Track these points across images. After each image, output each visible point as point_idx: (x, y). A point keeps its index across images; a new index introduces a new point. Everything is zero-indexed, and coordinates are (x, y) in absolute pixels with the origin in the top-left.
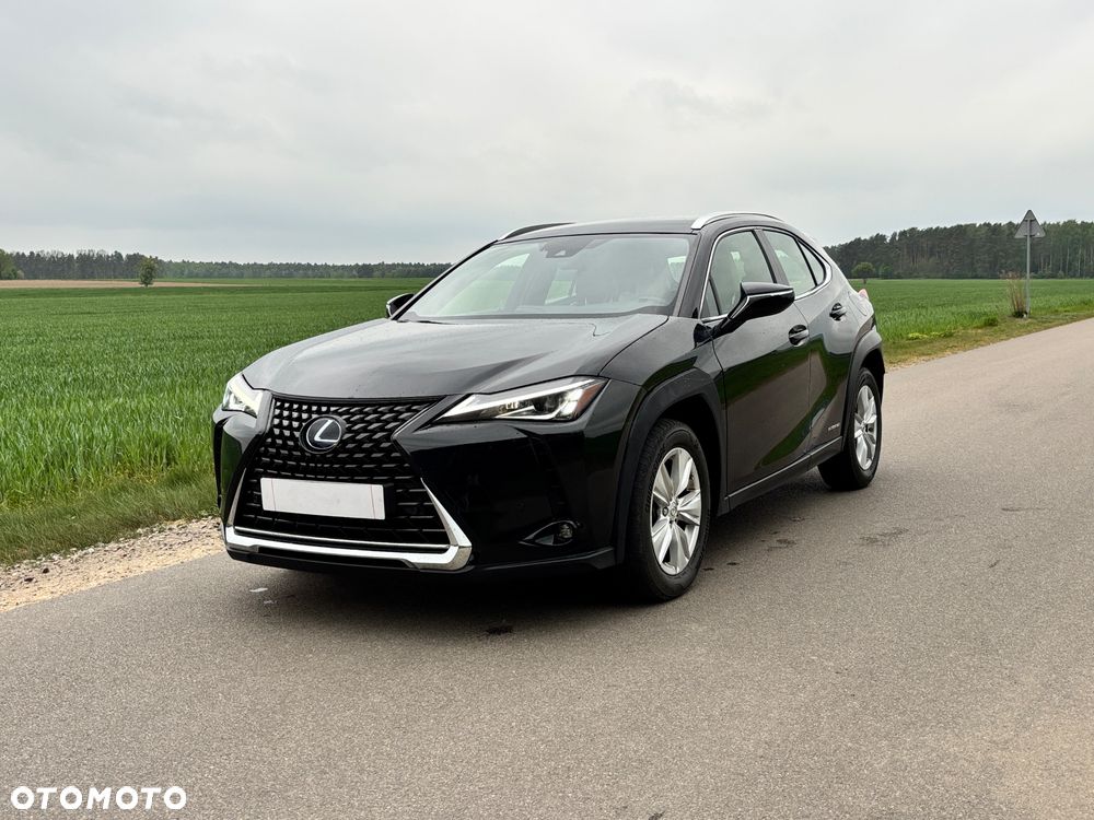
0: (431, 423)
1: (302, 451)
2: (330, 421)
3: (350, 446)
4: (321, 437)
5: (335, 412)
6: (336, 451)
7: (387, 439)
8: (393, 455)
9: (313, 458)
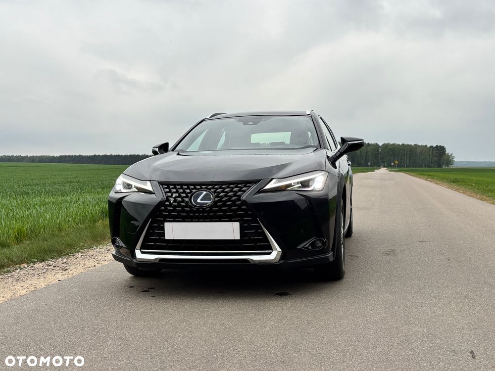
0: (260, 192)
1: (191, 207)
2: (205, 193)
3: (219, 204)
4: (201, 200)
5: (207, 188)
6: (211, 207)
7: (239, 199)
8: (243, 207)
9: (198, 211)
